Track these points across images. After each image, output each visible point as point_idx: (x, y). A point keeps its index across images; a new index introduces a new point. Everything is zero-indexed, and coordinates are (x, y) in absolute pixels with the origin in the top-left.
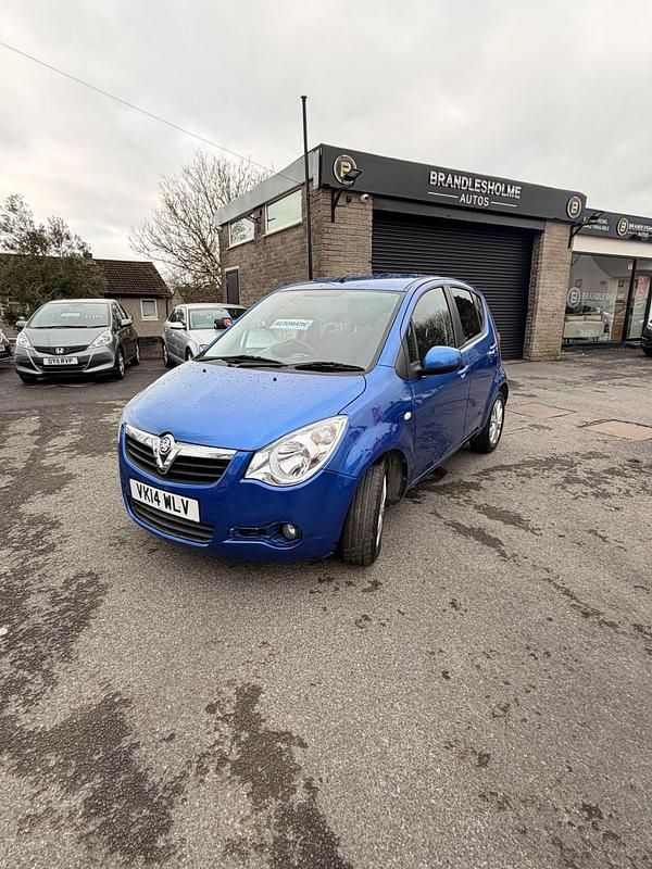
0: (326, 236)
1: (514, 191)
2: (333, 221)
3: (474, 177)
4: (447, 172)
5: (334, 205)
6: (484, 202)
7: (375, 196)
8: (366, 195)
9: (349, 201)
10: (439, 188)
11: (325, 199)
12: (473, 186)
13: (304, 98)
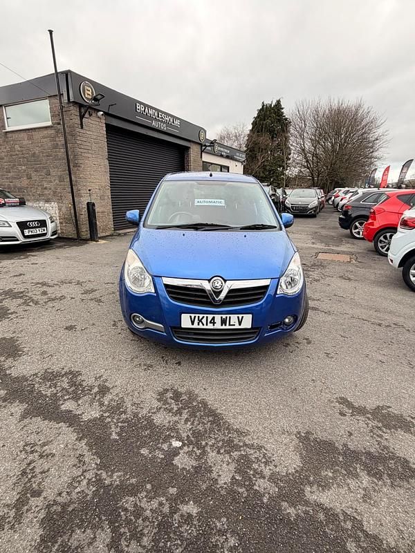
0: (78, 138)
1: (177, 123)
2: (82, 128)
3: (159, 111)
4: (145, 105)
5: (82, 117)
6: (163, 127)
7: (106, 114)
8: (102, 113)
9: (90, 115)
10: (141, 114)
11: (75, 111)
12: (158, 117)
13: (51, 32)
